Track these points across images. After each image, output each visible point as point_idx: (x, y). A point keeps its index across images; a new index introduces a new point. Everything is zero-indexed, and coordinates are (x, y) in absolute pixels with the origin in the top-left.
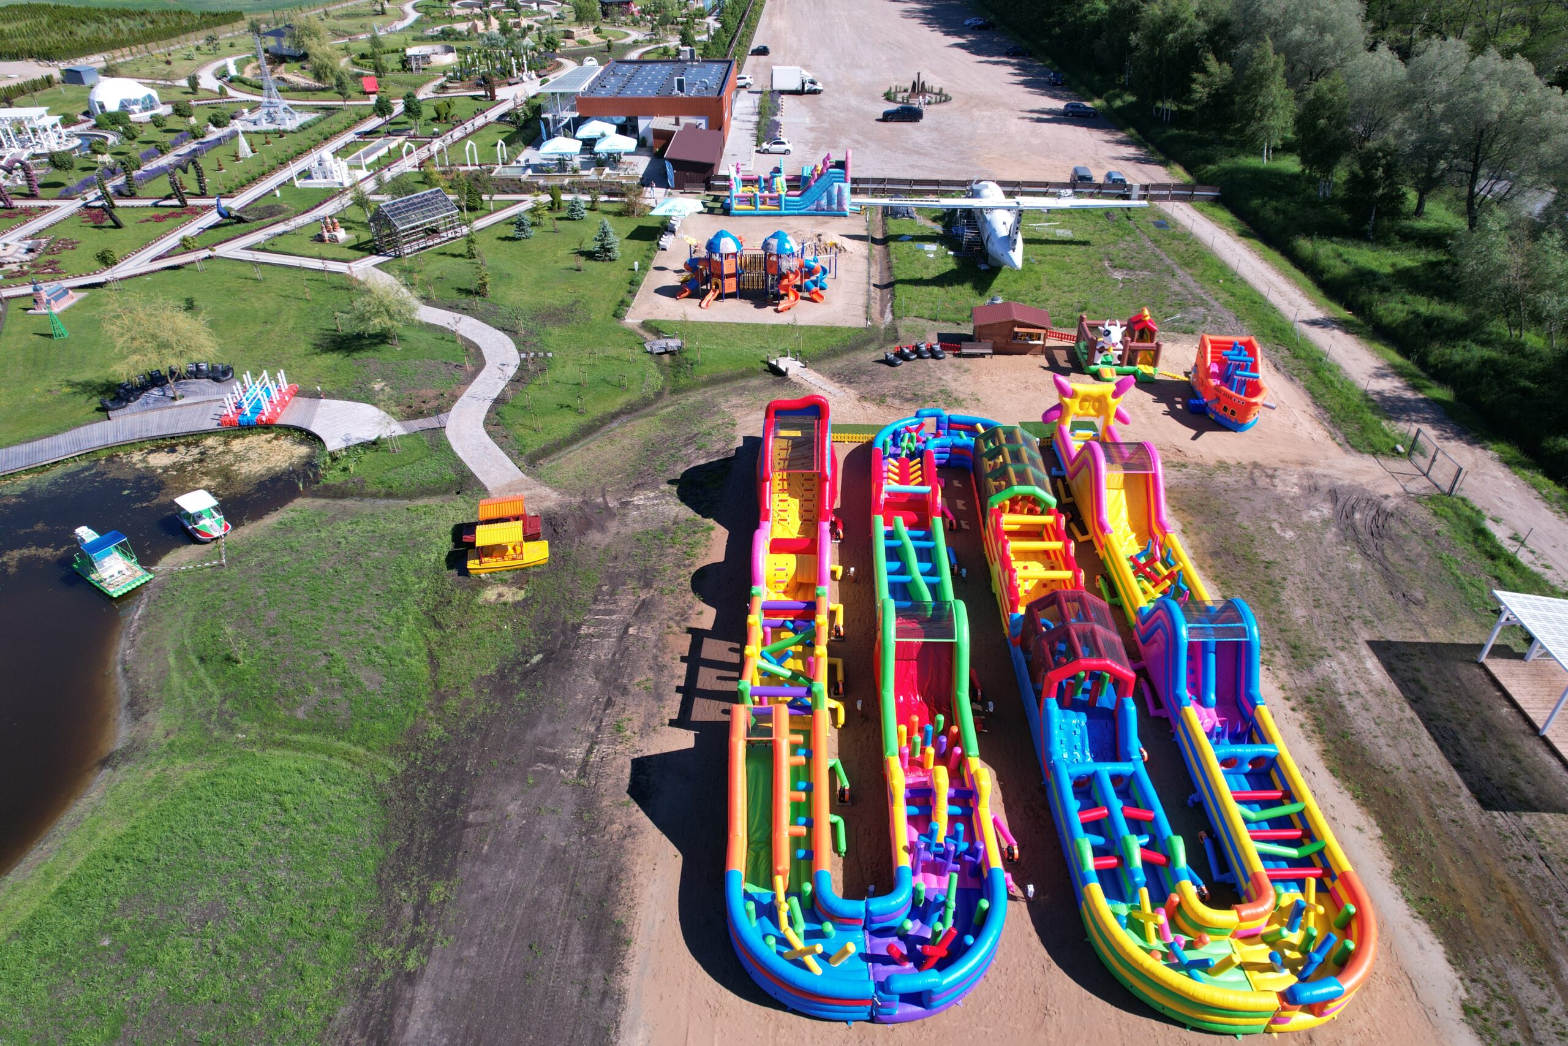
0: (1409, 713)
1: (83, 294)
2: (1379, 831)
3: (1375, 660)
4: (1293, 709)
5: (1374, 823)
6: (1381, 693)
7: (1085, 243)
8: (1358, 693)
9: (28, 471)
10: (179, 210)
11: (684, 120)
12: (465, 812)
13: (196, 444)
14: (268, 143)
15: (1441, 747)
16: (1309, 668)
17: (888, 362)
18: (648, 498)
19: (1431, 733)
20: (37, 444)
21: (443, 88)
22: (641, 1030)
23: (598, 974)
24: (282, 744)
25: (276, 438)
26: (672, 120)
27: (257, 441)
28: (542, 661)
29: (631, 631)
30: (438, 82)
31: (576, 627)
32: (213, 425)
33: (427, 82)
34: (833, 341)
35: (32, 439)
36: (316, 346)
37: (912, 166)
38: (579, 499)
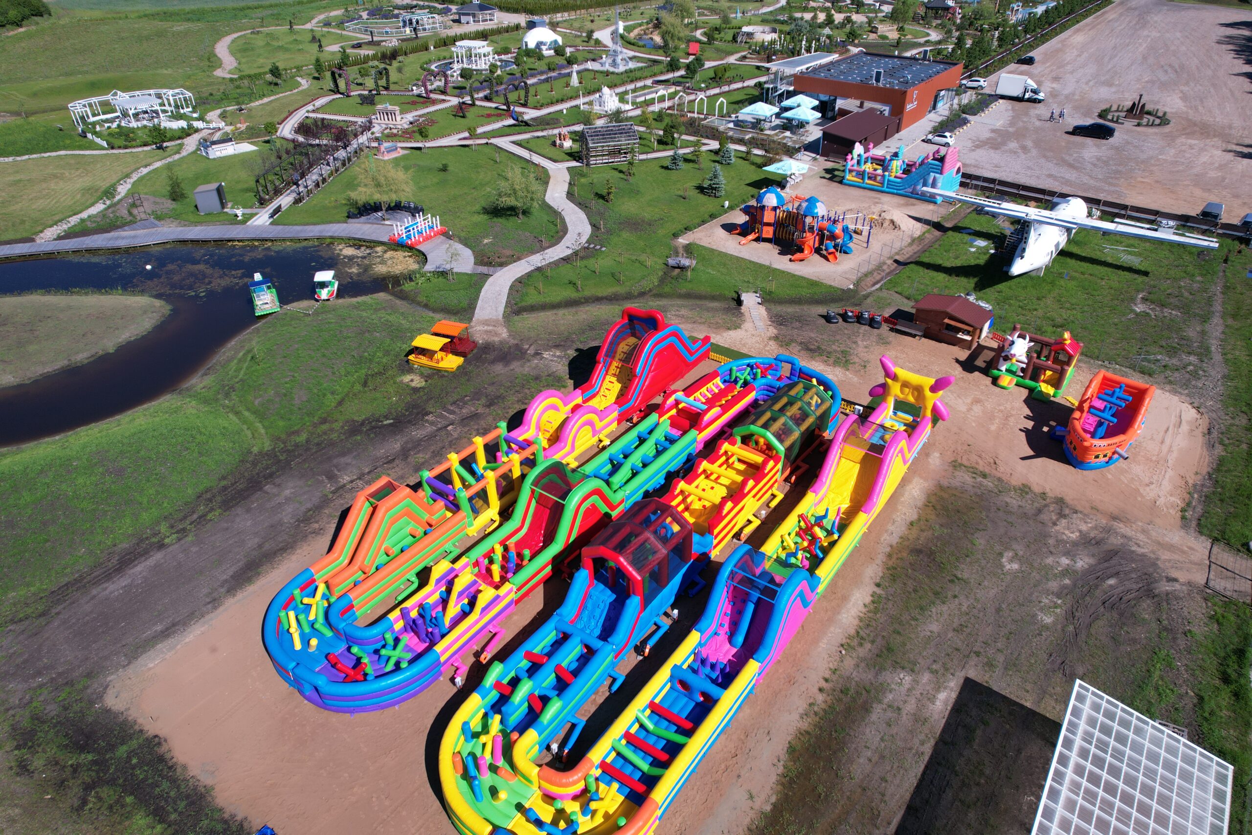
0: (928, 749)
1: (406, 152)
2: (768, 808)
3: (954, 695)
4: (821, 690)
5: (773, 799)
6: (919, 719)
7: (1146, 274)
8: (899, 709)
9: (291, 240)
10: (504, 112)
11: (868, 105)
12: (267, 483)
13: (371, 248)
14: (595, 79)
15: (918, 787)
16: (882, 669)
17: (828, 318)
18: (554, 356)
19: (924, 773)
20: (306, 227)
21: (744, 57)
22: (206, 626)
23: (223, 590)
24: (237, 413)
25: (410, 256)
26: (858, 103)
27: (400, 254)
28: (390, 425)
29: (450, 428)
30: (744, 54)
31: (427, 414)
32: (385, 239)
33: (737, 52)
34: (805, 292)
35: (307, 224)
36: (484, 208)
37: (1050, 176)
38: (516, 342)
